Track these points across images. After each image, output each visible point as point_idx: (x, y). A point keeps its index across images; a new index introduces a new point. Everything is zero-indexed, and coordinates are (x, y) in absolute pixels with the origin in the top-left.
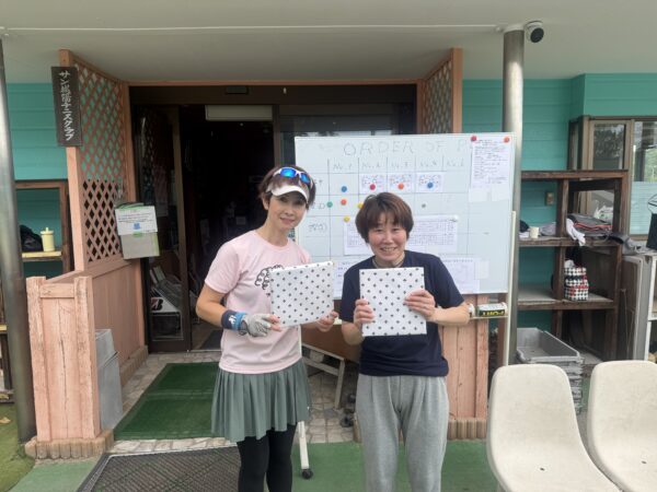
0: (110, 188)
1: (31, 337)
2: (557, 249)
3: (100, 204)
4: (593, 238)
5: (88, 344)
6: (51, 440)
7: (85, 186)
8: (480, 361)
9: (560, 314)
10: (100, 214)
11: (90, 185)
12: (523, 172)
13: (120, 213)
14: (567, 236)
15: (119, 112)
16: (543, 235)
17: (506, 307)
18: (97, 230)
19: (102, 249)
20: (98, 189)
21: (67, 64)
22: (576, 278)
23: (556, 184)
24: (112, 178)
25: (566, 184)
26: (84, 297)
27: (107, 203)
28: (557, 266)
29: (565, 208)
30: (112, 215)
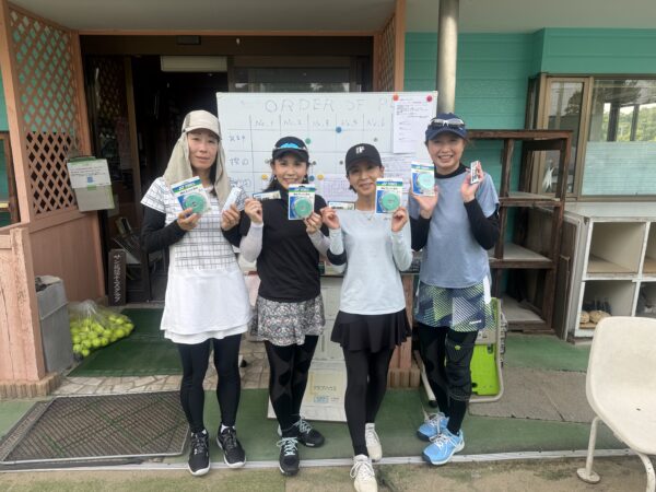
0: (60, 140)
3: (48, 156)
5: (27, 293)
7: (30, 138)
10: (49, 166)
11: (35, 137)
13: (72, 167)
15: (69, 63)
18: (46, 183)
19: (53, 202)
20: (46, 141)
23: (501, 142)
24: (63, 130)
25: (511, 143)
26: (20, 248)
27: (57, 156)
30: (63, 168)
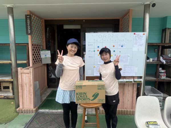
0: (39, 46)
1: (19, 83)
2: (157, 65)
4: (168, 62)
5: (32, 85)
6: (23, 108)
8: (134, 94)
9: (157, 83)
10: (36, 52)
11: (34, 45)
12: (148, 43)
13: (42, 52)
14: (160, 61)
16: (153, 61)
17: (142, 80)
19: (37, 61)
20: (36, 46)
21: (29, 14)
22: (163, 73)
23: (158, 47)
24: (40, 43)
25: (161, 47)
26: (32, 73)
27: (38, 49)
28: (157, 70)
29: (160, 54)
30: (39, 53)
